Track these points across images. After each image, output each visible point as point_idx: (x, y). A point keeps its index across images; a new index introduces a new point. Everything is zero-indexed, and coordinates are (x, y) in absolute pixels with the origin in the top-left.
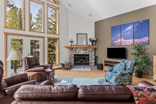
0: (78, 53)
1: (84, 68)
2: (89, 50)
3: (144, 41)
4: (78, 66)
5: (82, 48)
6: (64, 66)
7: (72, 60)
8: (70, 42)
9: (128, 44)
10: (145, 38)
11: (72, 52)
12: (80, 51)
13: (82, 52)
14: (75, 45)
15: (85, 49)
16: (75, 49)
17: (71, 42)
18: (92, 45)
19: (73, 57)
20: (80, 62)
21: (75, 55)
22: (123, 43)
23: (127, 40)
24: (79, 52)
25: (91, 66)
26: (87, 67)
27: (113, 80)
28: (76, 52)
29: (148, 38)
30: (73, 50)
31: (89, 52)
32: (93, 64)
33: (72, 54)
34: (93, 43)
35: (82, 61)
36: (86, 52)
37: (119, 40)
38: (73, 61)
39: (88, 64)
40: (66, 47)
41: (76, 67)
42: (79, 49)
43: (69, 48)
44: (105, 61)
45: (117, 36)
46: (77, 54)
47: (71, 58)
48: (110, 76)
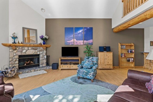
0: (25, 53)
1: (35, 71)
2: (40, 49)
3: (90, 42)
4: (27, 70)
5: (30, 47)
6: (8, 74)
7: (16, 64)
8: (12, 38)
9: (80, 44)
10: (91, 40)
11: (15, 51)
12: (28, 51)
13: (31, 52)
14: (20, 42)
15: (35, 47)
16: (21, 47)
17: (14, 38)
18: (44, 44)
19: (18, 59)
20: (27, 64)
21: (20, 56)
22: (76, 43)
23: (79, 41)
24: (26, 51)
25: (42, 67)
26: (39, 69)
27: (91, 75)
28: (22, 52)
29: (92, 40)
30: (17, 49)
31: (40, 51)
32: (45, 65)
33: (16, 55)
34: (44, 41)
35: (29, 63)
36: (36, 51)
37: (72, 40)
38: (18, 65)
39: (39, 65)
40: (5, 45)
41: (23, 73)
42: (26, 48)
43: (10, 46)
44: (61, 60)
45: (70, 37)
46: (23, 54)
47: (14, 60)
48: (86, 73)
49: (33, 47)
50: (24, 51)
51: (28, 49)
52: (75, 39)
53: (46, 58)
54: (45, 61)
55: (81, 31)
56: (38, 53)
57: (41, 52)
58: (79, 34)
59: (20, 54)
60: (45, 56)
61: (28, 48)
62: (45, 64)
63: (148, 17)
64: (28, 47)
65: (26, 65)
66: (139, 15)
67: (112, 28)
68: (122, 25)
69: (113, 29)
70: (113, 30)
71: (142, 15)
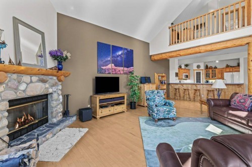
0: (25, 91)
2: (53, 82)
3: (131, 70)
5: (36, 75)
10: (131, 68)
12: (31, 85)
16: (14, 76)
19: (6, 114)
20: (21, 124)
21: (12, 102)
22: (114, 70)
23: (118, 68)
24: (26, 88)
28: (16, 89)
29: (133, 68)
31: (52, 86)
32: (60, 116)
34: (60, 63)
35: (25, 121)
36: (47, 86)
37: (110, 66)
38: (6, 130)
39: (47, 120)
42: (26, 78)
44: (99, 100)
45: (106, 60)
46: (21, 95)
48: (167, 111)
49: (42, 77)
50: (23, 87)
51: (31, 82)
52: (113, 65)
53: (61, 100)
54: (60, 109)
55: (120, 53)
56: (51, 91)
57: (54, 89)
58: (118, 56)
59: (12, 96)
60: (61, 97)
61: (31, 77)
62: (61, 114)
63: (202, 51)
64: (31, 75)
65: (19, 127)
66: (193, 48)
67: (150, 54)
68: (167, 54)
69: (151, 56)
70: (151, 58)
71: (196, 49)
